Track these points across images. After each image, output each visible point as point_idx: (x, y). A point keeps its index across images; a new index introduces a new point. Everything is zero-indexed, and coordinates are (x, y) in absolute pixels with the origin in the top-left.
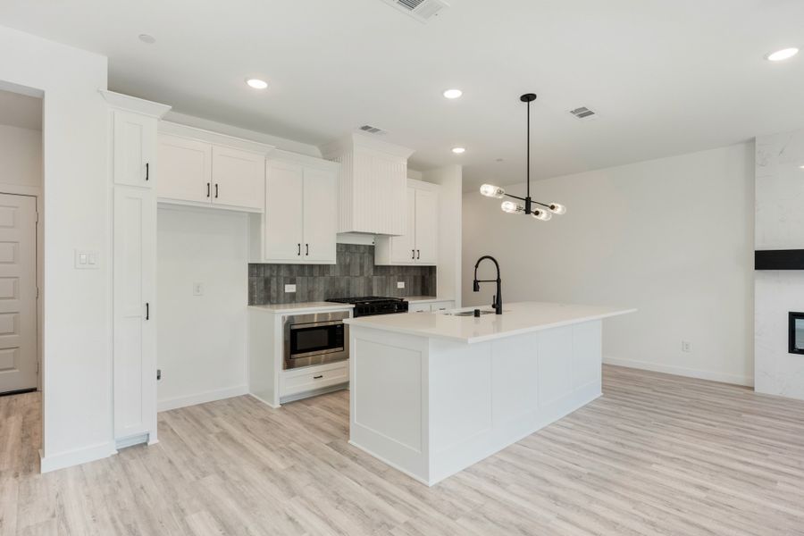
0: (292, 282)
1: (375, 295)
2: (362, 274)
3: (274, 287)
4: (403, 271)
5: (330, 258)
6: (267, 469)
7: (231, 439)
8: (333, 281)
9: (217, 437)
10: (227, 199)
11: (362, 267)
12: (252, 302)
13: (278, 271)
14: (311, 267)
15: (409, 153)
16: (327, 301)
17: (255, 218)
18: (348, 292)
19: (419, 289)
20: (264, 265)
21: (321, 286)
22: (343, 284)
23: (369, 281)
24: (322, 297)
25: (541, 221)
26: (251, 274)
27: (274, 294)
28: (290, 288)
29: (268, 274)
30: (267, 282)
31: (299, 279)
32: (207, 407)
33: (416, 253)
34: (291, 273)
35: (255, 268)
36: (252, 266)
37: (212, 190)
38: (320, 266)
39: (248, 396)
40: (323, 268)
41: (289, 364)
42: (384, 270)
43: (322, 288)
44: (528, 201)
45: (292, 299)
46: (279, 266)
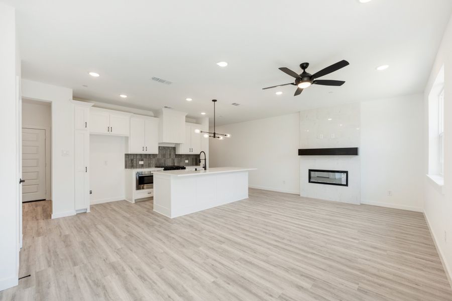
0: (142, 160)
1: (176, 165)
2: (170, 157)
3: (135, 162)
4: (187, 156)
5: (156, 152)
6: (124, 217)
7: (115, 211)
8: (158, 160)
9: (111, 210)
10: (115, 132)
11: (170, 155)
12: (126, 167)
13: (136, 157)
14: (150, 155)
15: (186, 114)
16: (156, 167)
17: (127, 138)
18: (165, 164)
19: (194, 163)
20: (131, 154)
21: (153, 161)
22: (162, 161)
23: (173, 160)
24: (154, 166)
25: (221, 140)
26: (126, 158)
27: (135, 165)
28: (141, 163)
29: (132, 157)
30: (132, 160)
31: (144, 159)
32: (109, 204)
33: (191, 150)
34: (141, 157)
35: (127, 155)
36: (126, 155)
37: (110, 129)
38: (153, 154)
39: (125, 200)
40: (154, 155)
41: (138, 188)
42: (180, 156)
43: (154, 162)
44: (214, 134)
45: (142, 166)
46: (136, 155)
